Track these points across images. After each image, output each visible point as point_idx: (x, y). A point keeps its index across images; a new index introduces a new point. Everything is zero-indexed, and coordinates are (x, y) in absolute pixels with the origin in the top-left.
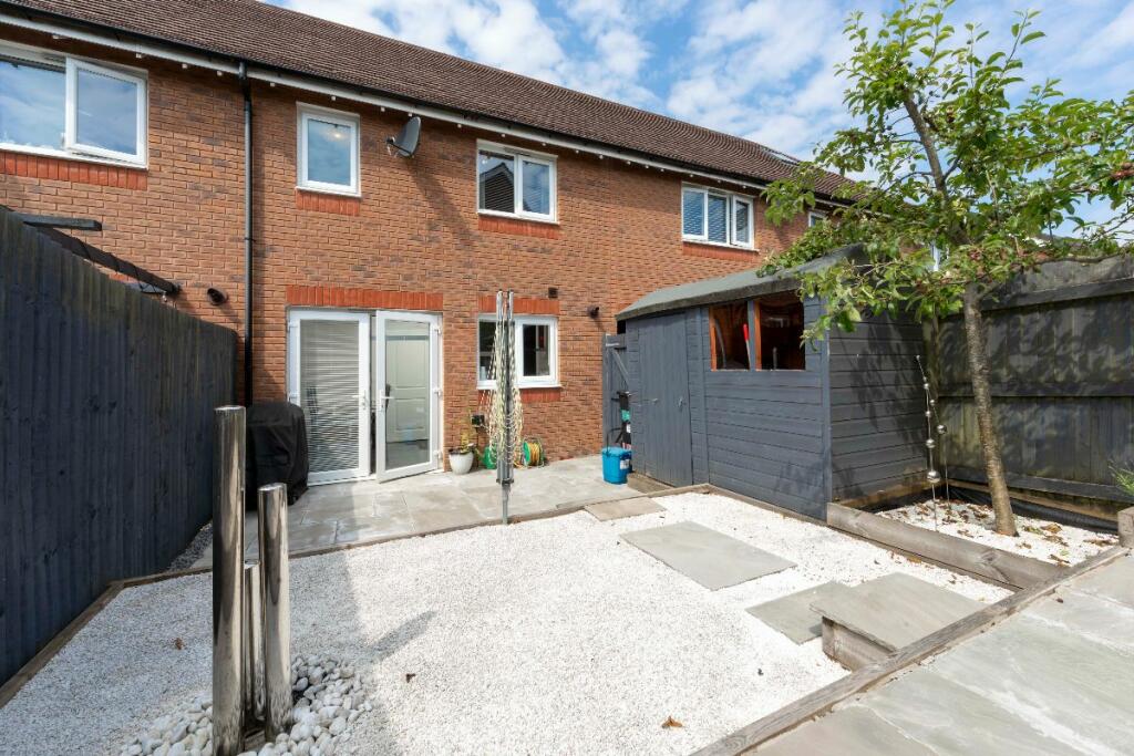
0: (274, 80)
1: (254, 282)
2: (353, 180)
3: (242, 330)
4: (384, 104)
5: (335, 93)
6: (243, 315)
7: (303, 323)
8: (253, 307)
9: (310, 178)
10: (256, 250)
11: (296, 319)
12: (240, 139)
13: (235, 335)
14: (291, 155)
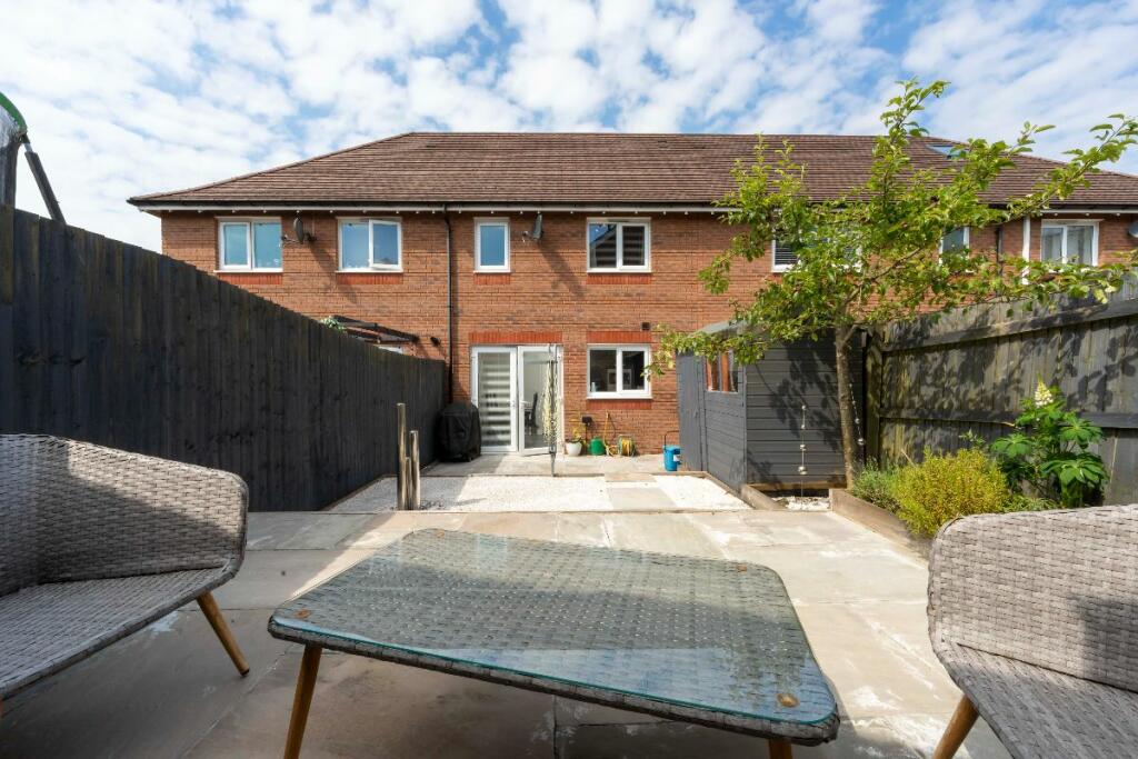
0: (460, 209)
1: (453, 331)
2: (506, 261)
3: (447, 360)
4: (522, 209)
5: (492, 209)
6: (448, 351)
7: (481, 356)
8: (453, 346)
9: (483, 264)
10: (454, 314)
11: (476, 352)
12: (443, 247)
13: (444, 363)
14: (471, 253)
